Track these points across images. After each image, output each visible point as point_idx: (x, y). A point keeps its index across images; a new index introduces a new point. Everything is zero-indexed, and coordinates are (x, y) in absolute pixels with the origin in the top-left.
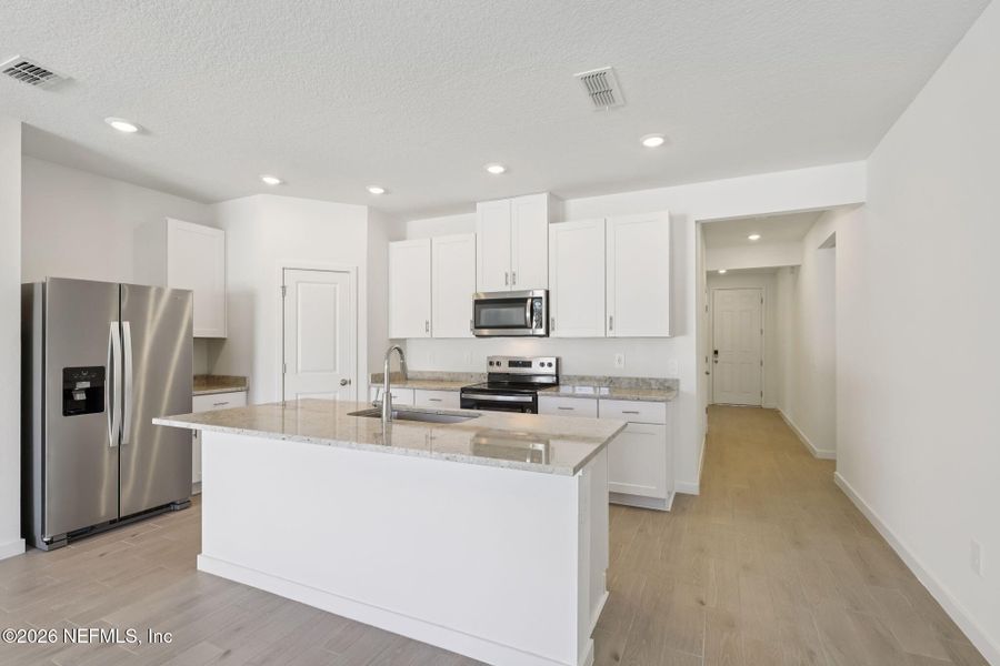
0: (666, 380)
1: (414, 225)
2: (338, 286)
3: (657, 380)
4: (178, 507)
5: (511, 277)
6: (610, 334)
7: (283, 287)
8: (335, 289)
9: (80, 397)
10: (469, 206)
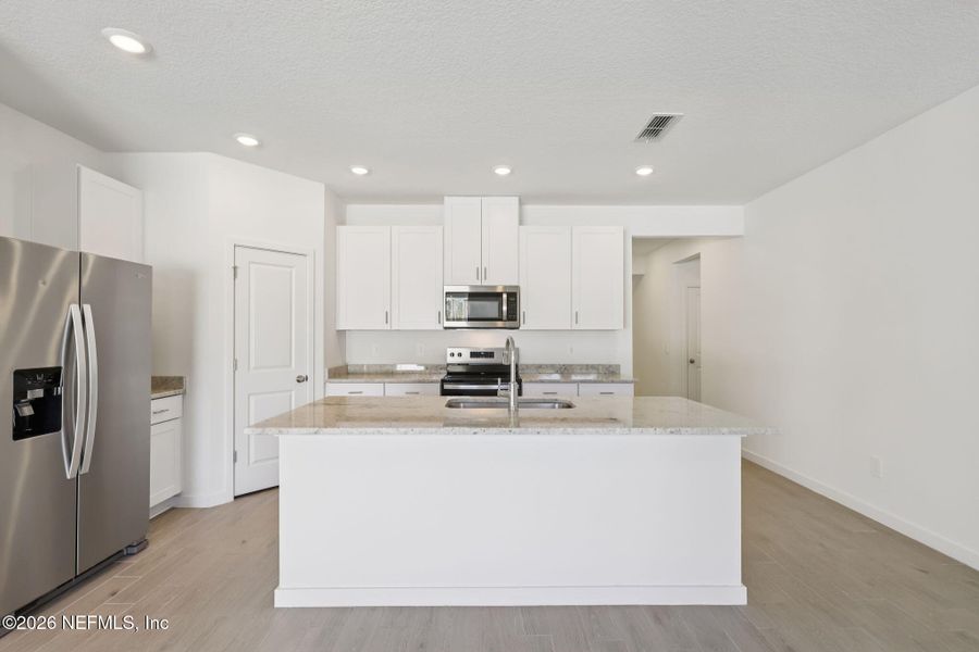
0: (610, 366)
1: (354, 210)
2: (294, 271)
3: (603, 366)
4: (135, 550)
5: (481, 272)
6: (575, 327)
7: (235, 268)
8: (291, 273)
9: (28, 411)
10: (437, 198)
